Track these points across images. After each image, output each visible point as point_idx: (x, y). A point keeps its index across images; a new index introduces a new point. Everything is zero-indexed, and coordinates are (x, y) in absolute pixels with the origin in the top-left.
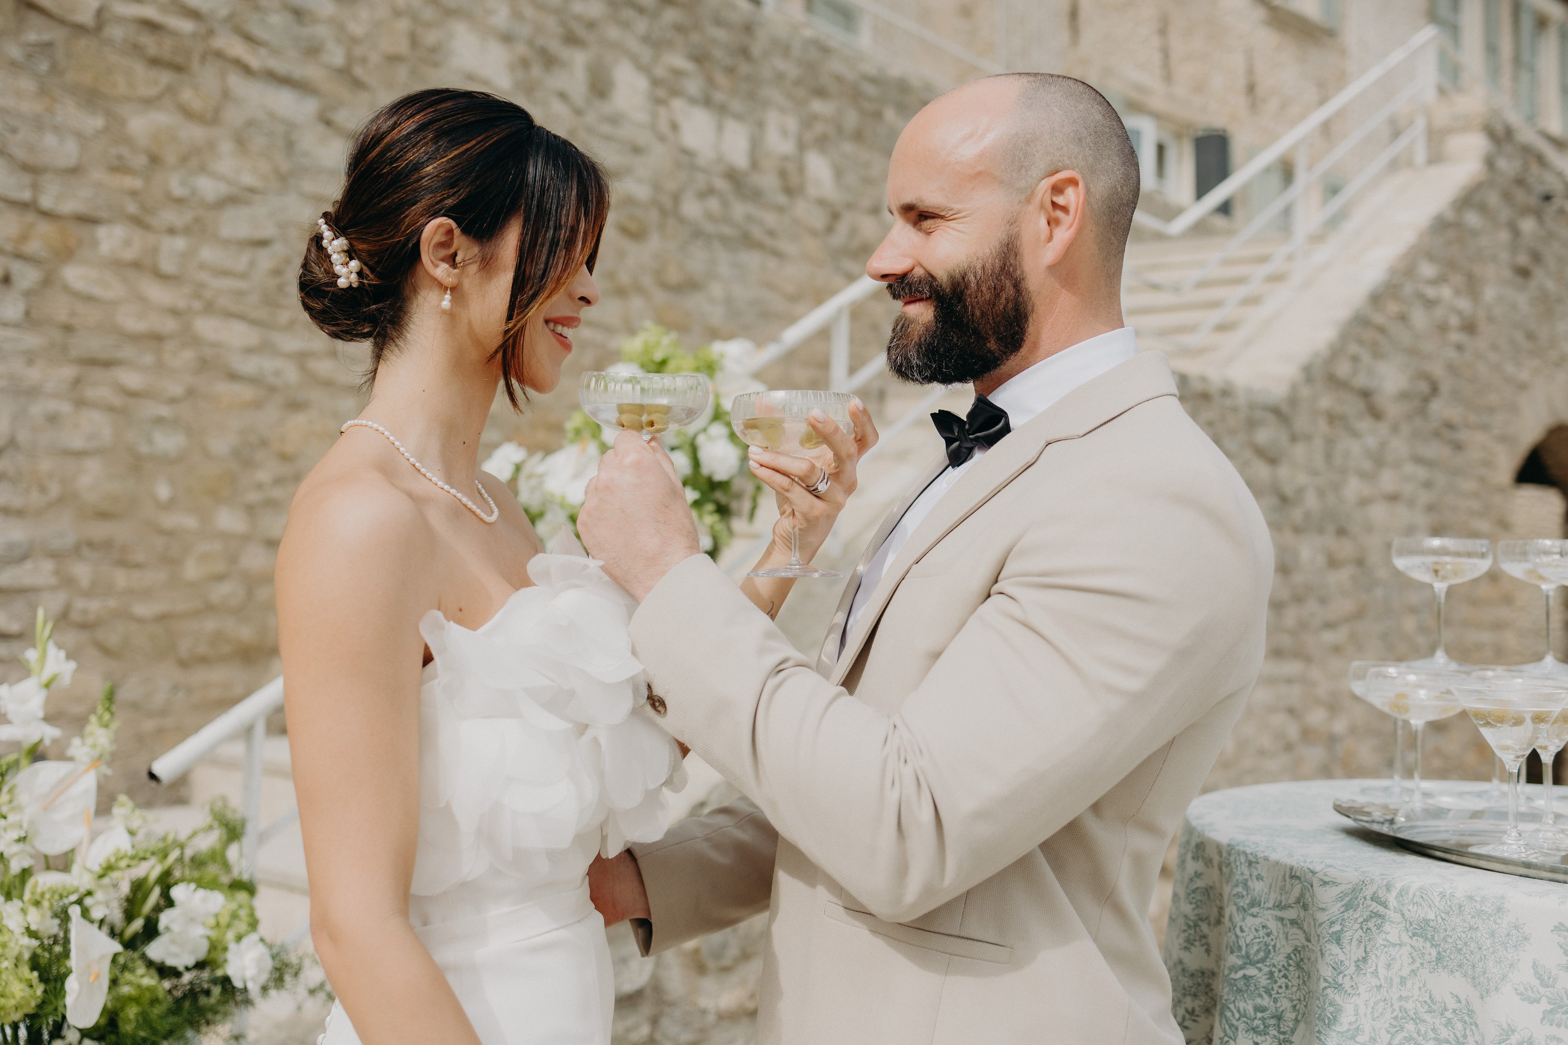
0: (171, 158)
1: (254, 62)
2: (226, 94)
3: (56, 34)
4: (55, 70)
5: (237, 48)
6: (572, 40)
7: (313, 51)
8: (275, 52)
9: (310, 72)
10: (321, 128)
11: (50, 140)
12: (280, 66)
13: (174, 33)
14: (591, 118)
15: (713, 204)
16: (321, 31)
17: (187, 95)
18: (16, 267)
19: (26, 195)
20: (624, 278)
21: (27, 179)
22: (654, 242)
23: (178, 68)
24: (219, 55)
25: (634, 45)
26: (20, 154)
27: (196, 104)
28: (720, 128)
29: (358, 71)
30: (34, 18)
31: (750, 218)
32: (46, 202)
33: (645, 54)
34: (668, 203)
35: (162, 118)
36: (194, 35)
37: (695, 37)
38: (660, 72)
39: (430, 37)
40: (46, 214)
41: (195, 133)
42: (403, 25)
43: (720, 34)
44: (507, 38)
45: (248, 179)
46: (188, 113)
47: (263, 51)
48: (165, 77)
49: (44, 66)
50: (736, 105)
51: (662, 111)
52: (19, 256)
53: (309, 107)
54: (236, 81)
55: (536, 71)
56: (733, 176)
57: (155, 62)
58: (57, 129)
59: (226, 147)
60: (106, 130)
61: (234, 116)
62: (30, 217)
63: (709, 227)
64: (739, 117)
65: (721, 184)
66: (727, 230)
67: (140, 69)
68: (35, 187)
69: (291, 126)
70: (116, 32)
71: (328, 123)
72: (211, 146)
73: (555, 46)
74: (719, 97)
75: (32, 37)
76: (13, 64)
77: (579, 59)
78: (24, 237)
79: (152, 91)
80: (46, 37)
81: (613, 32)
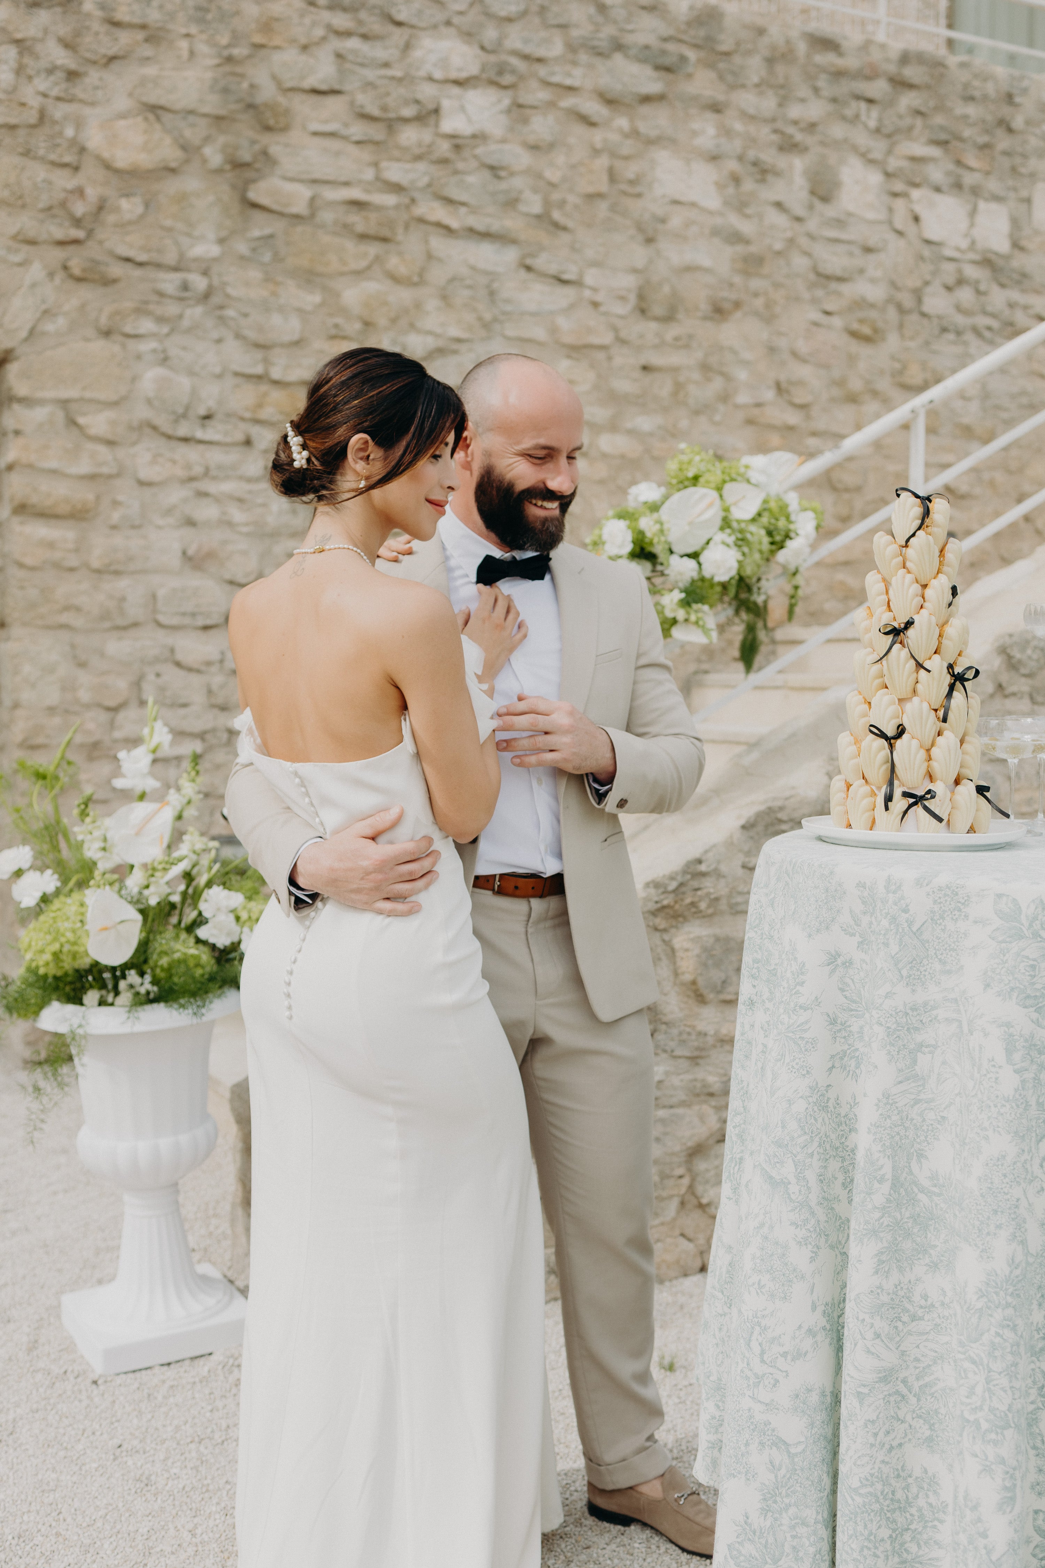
0: (382, 322)
1: (454, 224)
2: (430, 256)
3: (275, 226)
4: (277, 258)
5: (438, 213)
6: (789, 146)
7: (511, 203)
8: (474, 210)
9: (511, 223)
10: (523, 273)
11: (276, 319)
12: (478, 223)
13: (379, 208)
14: (812, 225)
15: (965, 295)
16: (518, 182)
17: (393, 262)
18: (255, 431)
19: (259, 370)
20: (856, 384)
21: (259, 355)
22: (893, 342)
23: (385, 240)
24: (421, 221)
25: (862, 139)
26: (252, 335)
27: (403, 270)
28: (973, 213)
29: (556, 215)
30: (258, 215)
31: (1011, 305)
32: (276, 373)
33: (878, 148)
34: (908, 301)
35: (372, 287)
36: (397, 207)
37: (939, 120)
38: (894, 164)
39: (630, 170)
40: (276, 383)
41: (403, 296)
42: (603, 161)
43: (971, 110)
44: (714, 158)
45: (454, 331)
46: (395, 279)
47: (463, 210)
48: (373, 249)
49: (267, 257)
50: (993, 185)
51: (899, 204)
52: (257, 421)
53: (511, 255)
54: (438, 244)
55: (748, 185)
56: (988, 262)
57: (364, 237)
58: (281, 309)
59: (432, 304)
60: (322, 304)
61: (438, 275)
62: (264, 388)
63: (960, 320)
64: (997, 199)
65: (971, 272)
66: (982, 321)
67: (350, 246)
68: (266, 361)
69: (492, 275)
70: (327, 216)
71: (529, 269)
72: (418, 305)
73: (769, 156)
74: (969, 179)
75: (256, 233)
76: (242, 258)
77: (798, 164)
78: (260, 406)
79: (363, 264)
80: (267, 231)
81: (838, 131)
